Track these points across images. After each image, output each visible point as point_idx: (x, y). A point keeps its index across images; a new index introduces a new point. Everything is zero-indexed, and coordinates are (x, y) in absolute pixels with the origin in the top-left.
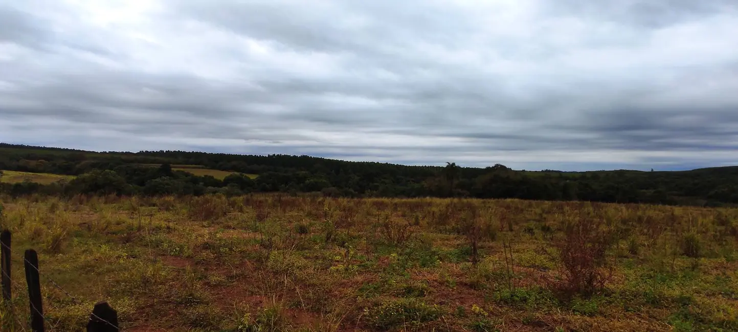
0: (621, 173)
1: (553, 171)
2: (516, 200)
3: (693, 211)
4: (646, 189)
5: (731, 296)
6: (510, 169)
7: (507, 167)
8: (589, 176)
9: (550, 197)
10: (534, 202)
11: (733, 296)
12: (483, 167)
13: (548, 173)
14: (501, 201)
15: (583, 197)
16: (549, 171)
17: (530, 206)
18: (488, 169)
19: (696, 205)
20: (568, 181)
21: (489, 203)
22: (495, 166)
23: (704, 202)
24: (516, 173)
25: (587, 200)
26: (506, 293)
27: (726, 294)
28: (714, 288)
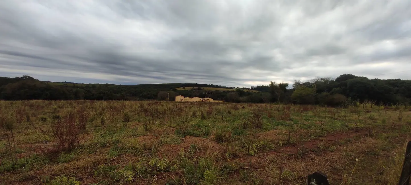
0: (107, 85)
1: (69, 83)
2: (40, 101)
3: (133, 102)
4: (117, 93)
5: (136, 136)
6: (38, 80)
7: (34, 78)
8: (91, 86)
9: (66, 99)
10: (53, 102)
11: (137, 136)
12: (13, 77)
13: (65, 84)
14: (26, 102)
15: (86, 98)
16: (67, 83)
17: (50, 104)
18: (17, 79)
19: (135, 100)
20: (78, 89)
21: (16, 103)
22: (24, 77)
23: (138, 99)
24: (42, 82)
25: (87, 99)
26: (9, 165)
27: (135, 135)
28: (131, 134)
